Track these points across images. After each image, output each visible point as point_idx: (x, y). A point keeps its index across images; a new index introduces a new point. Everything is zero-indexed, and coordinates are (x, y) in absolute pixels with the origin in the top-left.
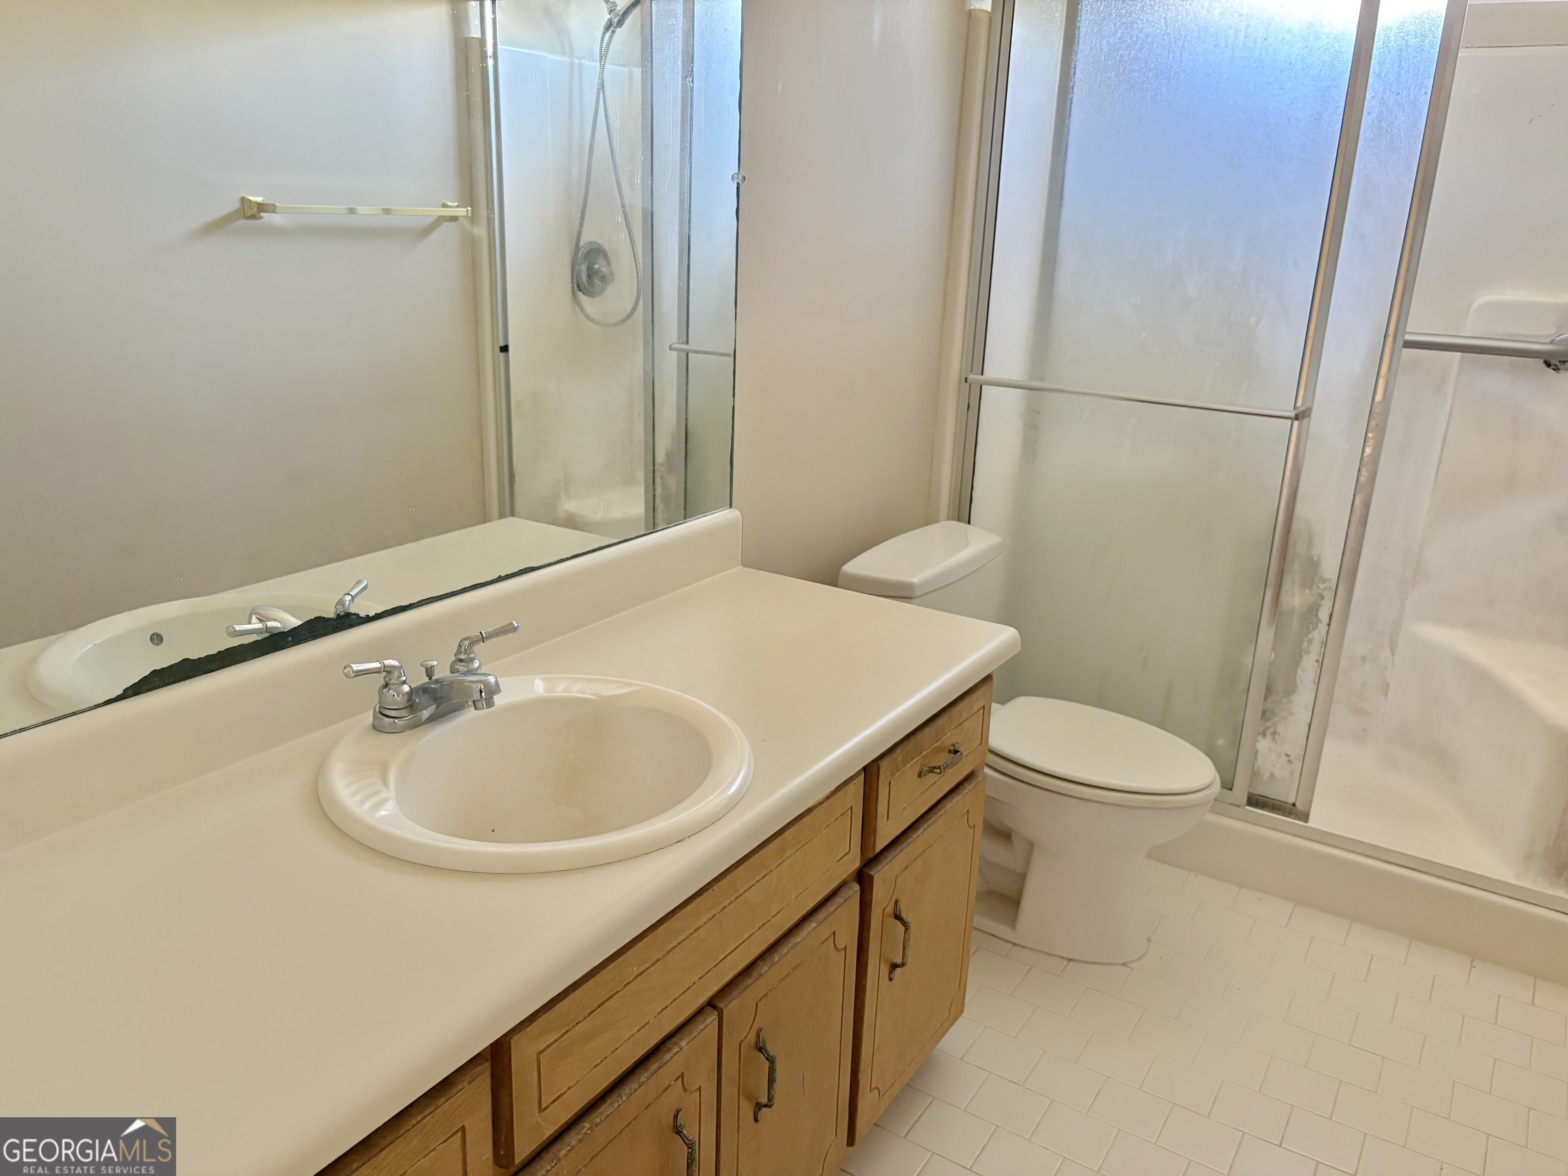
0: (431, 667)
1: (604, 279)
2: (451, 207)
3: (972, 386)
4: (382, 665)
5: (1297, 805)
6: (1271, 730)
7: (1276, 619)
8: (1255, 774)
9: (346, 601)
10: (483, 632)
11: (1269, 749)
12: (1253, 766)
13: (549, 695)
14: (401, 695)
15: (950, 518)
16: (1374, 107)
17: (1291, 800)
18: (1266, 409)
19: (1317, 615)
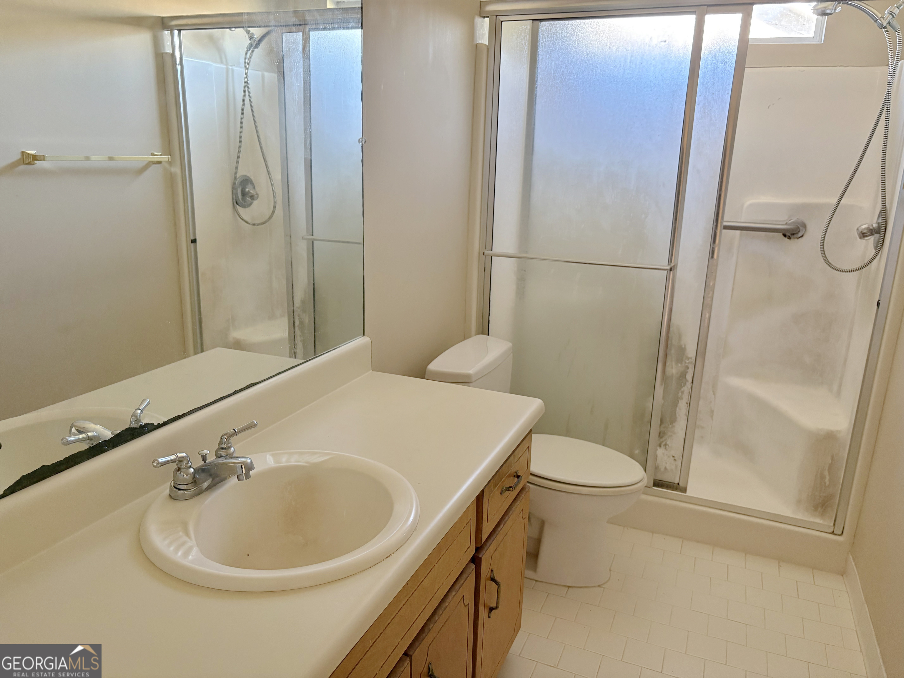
0: (205, 455)
1: (252, 197)
2: (157, 155)
3: (486, 256)
4: (176, 457)
5: (680, 484)
6: (664, 443)
7: (664, 381)
8: (657, 468)
9: (138, 414)
10: (235, 429)
11: (663, 454)
12: (656, 464)
13: (278, 465)
14: (189, 475)
15: (478, 333)
16: (701, 101)
17: (677, 481)
18: (652, 265)
19: (685, 378)
